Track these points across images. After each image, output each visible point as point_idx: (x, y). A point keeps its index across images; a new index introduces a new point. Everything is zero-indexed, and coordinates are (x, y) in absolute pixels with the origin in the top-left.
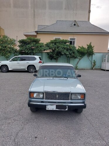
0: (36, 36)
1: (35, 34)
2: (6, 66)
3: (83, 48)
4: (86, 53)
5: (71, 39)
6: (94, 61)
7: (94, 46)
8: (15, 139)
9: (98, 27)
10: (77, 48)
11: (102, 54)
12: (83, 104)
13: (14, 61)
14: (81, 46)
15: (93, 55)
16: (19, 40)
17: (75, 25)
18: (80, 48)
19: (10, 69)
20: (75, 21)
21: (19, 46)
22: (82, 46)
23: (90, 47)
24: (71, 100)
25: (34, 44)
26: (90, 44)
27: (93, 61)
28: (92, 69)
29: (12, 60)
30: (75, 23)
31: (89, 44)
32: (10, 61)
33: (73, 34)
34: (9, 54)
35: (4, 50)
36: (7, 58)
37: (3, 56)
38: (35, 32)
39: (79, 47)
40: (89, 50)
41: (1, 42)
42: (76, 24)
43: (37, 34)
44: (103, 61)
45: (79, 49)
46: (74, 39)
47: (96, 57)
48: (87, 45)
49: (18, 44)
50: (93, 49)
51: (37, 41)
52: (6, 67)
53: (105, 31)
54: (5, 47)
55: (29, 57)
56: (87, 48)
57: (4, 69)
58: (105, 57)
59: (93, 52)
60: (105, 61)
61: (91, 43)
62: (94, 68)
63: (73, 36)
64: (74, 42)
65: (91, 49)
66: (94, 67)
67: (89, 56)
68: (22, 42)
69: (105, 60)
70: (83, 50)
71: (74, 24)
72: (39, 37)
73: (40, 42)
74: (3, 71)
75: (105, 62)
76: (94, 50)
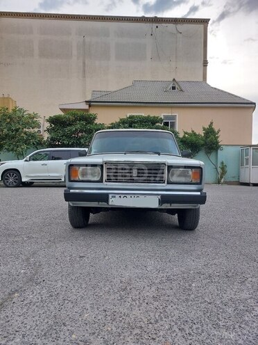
0: (87, 110)
1: (87, 107)
2: (15, 171)
3: (195, 134)
4: (203, 145)
5: (166, 117)
6: (222, 163)
7: (219, 131)
8: (28, 259)
9: (226, 92)
10: (181, 135)
11: (239, 149)
13: (34, 160)
14: (190, 131)
15: (219, 151)
16: (47, 118)
17: (174, 88)
18: (187, 136)
20: (174, 80)
21: (48, 130)
22: (193, 131)
23: (210, 132)
24: (168, 183)
25: (83, 124)
26: (210, 126)
27: (219, 165)
28: (219, 183)
29: (30, 157)
30: (174, 84)
31: (207, 127)
32: (26, 161)
33: (172, 107)
34: (24, 147)
35: (13, 137)
36: (19, 156)
37: (11, 152)
38: (86, 102)
39: (186, 133)
40: (208, 139)
41: (8, 120)
42: (177, 86)
43: (90, 106)
44: (242, 165)
45: (184, 137)
46: (174, 118)
47: (227, 154)
48: (204, 129)
49: (47, 125)
50: (218, 137)
51: (89, 120)
52: (15, 175)
53: (244, 99)
54: (17, 130)
55: (70, 151)
56: (203, 135)
57: (13, 179)
58: (247, 155)
59: (217, 142)
60: (247, 164)
61: (212, 123)
62: (222, 181)
63: (170, 110)
64: (173, 125)
65: (212, 136)
66: (221, 177)
67: (210, 153)
68: (55, 121)
69: (247, 160)
70: (194, 138)
71: (171, 86)
72: (93, 111)
73: (97, 121)
74: (8, 184)
75: (247, 166)
76: (219, 139)
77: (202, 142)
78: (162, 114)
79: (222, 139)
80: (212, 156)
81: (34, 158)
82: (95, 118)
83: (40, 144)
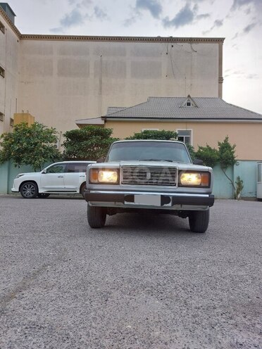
0: (102, 126)
1: (102, 122)
2: (33, 183)
3: (210, 149)
4: (218, 160)
5: (181, 132)
6: (238, 178)
7: (234, 146)
9: (241, 108)
10: (196, 150)
11: (256, 164)
12: (208, 196)
13: (51, 172)
14: (205, 146)
15: (235, 166)
16: (64, 132)
17: (189, 104)
18: (201, 150)
19: (41, 191)
20: (189, 96)
21: (65, 144)
22: (208, 146)
23: (225, 147)
24: (179, 186)
25: (98, 139)
26: (225, 141)
27: (235, 180)
28: (235, 198)
29: (47, 170)
30: (189, 100)
31: (222, 142)
32: (43, 173)
33: (186, 123)
34: (42, 160)
35: (32, 151)
36: (37, 168)
37: (29, 165)
38: (102, 117)
39: (201, 148)
40: (224, 154)
41: (28, 135)
42: (191, 102)
43: (105, 121)
44: (259, 180)
45: (199, 151)
46: (188, 133)
47: (243, 170)
48: (219, 144)
49: (64, 139)
50: (233, 152)
51: (105, 134)
52: (32, 186)
53: (260, 115)
54: (36, 144)
56: (218, 150)
57: (30, 190)
59: (233, 158)
61: (227, 138)
62: (239, 196)
63: (184, 125)
64: (188, 140)
65: (228, 151)
66: (238, 193)
67: (226, 168)
68: (72, 136)
70: (209, 153)
71: (186, 102)
72: (108, 127)
73: (112, 136)
74: (25, 195)
76: (235, 154)
77: (218, 157)
78: (176, 129)
79: (238, 154)
80: (228, 172)
81: (51, 171)
82: (110, 133)
83: (57, 157)
